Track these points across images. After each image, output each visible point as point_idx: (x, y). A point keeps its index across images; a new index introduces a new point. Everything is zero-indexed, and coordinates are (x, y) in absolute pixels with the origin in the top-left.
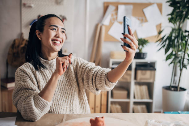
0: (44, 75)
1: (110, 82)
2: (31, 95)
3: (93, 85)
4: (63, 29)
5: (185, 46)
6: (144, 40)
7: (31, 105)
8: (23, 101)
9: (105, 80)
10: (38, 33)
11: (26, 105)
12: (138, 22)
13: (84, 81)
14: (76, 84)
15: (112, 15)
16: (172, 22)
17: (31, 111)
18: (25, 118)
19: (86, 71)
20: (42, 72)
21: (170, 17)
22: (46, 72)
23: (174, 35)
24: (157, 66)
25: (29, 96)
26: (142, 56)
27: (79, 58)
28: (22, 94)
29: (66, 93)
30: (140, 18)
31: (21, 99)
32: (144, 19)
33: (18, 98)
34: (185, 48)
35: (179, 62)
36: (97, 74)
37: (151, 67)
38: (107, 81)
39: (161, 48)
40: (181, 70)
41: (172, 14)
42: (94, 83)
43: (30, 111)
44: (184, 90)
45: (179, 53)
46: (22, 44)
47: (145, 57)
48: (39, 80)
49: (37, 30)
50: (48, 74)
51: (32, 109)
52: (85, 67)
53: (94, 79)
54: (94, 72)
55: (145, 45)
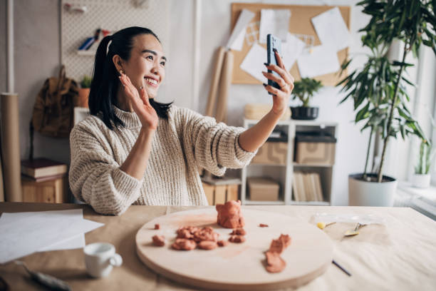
0: (124, 139)
1: (244, 150)
2: (106, 171)
3: (212, 156)
4: (163, 58)
5: (393, 92)
6: (314, 81)
7: (109, 187)
8: (92, 183)
9: (235, 148)
10: (117, 60)
11: (100, 187)
12: (301, 44)
13: (196, 151)
14: (182, 156)
15: (249, 30)
16: (368, 45)
17: (110, 197)
18: (99, 210)
19: (200, 132)
20: (119, 133)
21: (365, 33)
22: (127, 132)
23: (372, 70)
24: (339, 135)
25: (103, 173)
26: (309, 114)
27: (185, 109)
28: (90, 171)
29: (165, 171)
30: (306, 37)
31: (89, 179)
32: (313, 38)
33: (82, 177)
34: (394, 97)
35: (382, 124)
36: (220, 137)
37: (326, 135)
38: (239, 150)
39: (348, 97)
40: (386, 140)
41: (368, 29)
42: (214, 153)
43: (107, 197)
44: (391, 179)
45: (382, 106)
46: (63, 89)
47: (314, 115)
48: (115, 146)
49: (116, 56)
50: (131, 136)
51: (110, 194)
52: (198, 125)
53: (214, 145)
54: (214, 133)
55: (314, 93)
